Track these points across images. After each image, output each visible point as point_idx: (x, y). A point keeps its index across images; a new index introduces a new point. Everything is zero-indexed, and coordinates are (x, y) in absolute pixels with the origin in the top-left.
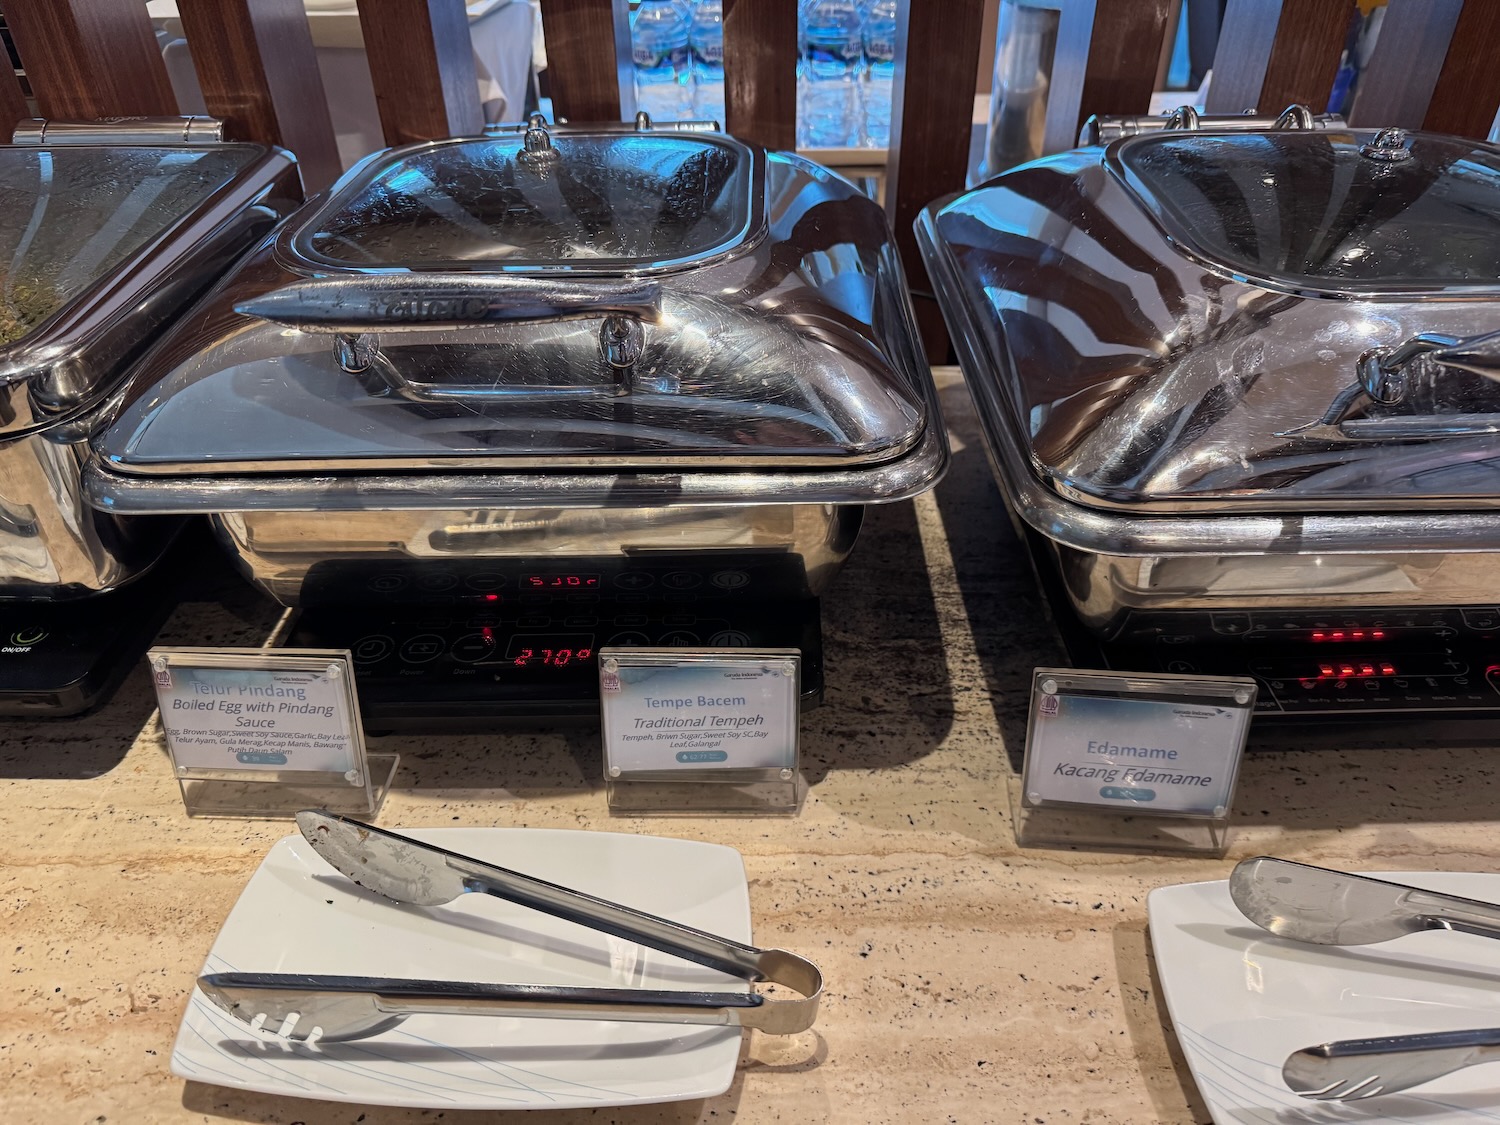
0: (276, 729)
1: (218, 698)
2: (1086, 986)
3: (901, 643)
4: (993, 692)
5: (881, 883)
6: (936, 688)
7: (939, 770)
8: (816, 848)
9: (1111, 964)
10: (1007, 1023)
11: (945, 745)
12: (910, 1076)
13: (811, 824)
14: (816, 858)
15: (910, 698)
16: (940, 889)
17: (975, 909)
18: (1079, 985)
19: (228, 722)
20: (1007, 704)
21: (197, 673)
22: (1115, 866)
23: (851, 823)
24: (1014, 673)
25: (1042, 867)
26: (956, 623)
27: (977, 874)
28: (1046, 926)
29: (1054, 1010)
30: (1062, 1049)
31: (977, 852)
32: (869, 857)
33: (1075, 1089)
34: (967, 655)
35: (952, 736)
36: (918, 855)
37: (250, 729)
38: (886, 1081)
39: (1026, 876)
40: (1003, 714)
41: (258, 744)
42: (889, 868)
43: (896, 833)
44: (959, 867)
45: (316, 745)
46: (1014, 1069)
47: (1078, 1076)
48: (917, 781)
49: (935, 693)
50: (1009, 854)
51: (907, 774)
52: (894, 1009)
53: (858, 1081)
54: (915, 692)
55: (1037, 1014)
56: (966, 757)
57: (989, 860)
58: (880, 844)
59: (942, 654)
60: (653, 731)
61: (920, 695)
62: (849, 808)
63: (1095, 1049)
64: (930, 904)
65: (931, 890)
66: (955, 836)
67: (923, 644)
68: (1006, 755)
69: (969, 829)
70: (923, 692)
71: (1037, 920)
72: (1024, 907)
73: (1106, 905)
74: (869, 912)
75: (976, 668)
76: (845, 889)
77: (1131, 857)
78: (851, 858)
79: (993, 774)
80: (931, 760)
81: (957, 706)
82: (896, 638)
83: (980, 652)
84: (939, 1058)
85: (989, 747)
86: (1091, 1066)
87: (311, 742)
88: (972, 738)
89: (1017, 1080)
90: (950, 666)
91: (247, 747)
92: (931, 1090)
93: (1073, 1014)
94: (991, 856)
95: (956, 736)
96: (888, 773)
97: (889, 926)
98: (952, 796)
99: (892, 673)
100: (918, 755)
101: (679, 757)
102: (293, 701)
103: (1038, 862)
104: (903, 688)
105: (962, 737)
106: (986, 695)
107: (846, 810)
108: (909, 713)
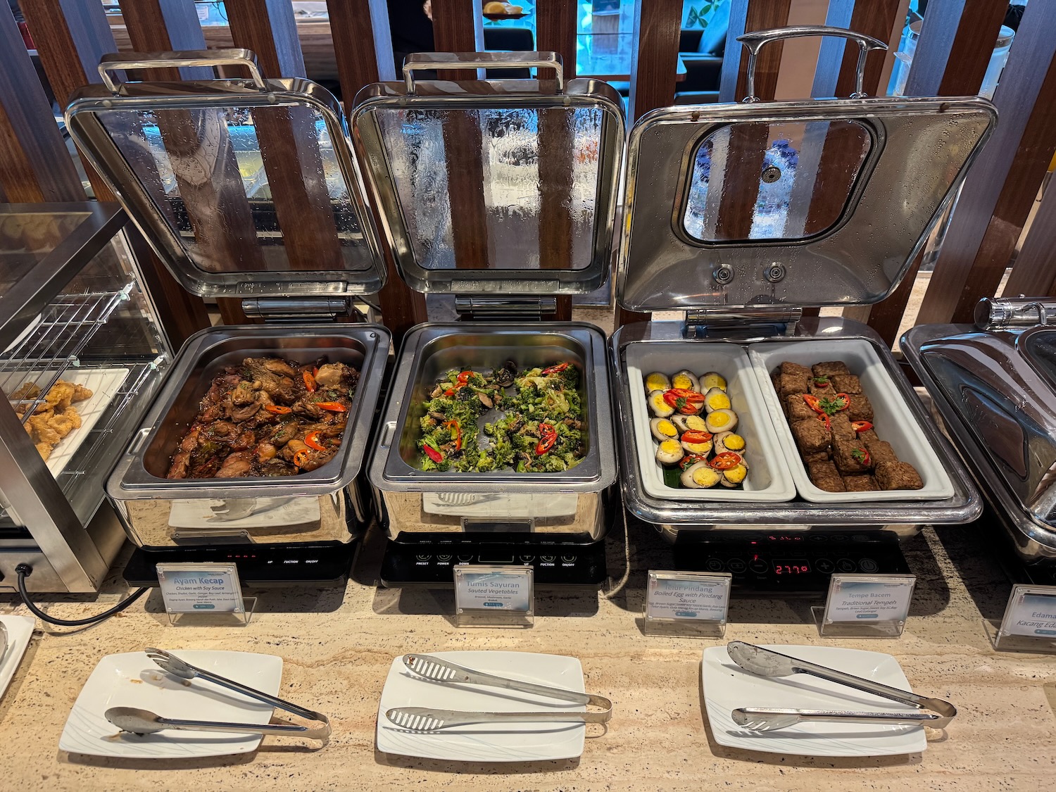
0: (696, 603)
1: (674, 591)
2: (1039, 709)
3: (914, 553)
4: (963, 579)
5: (945, 667)
6: (937, 577)
7: (951, 616)
8: (912, 652)
9: (1046, 701)
10: (1013, 724)
11: (950, 605)
12: (982, 743)
13: (907, 641)
14: (915, 657)
15: (928, 581)
16: (969, 669)
17: (986, 678)
18: (1036, 709)
19: (677, 600)
20: (971, 585)
21: (668, 581)
22: (1036, 659)
23: (923, 641)
24: (969, 569)
25: (1007, 660)
26: (935, 543)
27: (982, 663)
28: (1016, 685)
29: (1028, 718)
30: (1036, 734)
31: (979, 653)
32: (936, 656)
33: (1045, 749)
34: (945, 559)
35: (952, 601)
36: (956, 655)
37: (685, 603)
38: (974, 745)
39: (1002, 664)
40: (971, 590)
41: (687, 609)
42: (946, 661)
43: (944, 645)
44: (974, 660)
45: (711, 610)
46: (1021, 741)
47: (1045, 744)
48: (944, 622)
49: (938, 579)
50: (992, 654)
51: (939, 618)
52: (968, 718)
53: (963, 745)
54: (929, 579)
55: (1023, 720)
56: (961, 611)
57: (985, 657)
58: (939, 650)
59: (934, 559)
60: (849, 607)
61: (931, 580)
62: (921, 634)
63: (1049, 733)
64: (967, 676)
65: (965, 670)
66: (968, 647)
67: (924, 554)
68: (977, 609)
69: (972, 643)
70: (932, 578)
71: (1012, 682)
72: (1004, 677)
73: (1037, 676)
74: (944, 679)
75: (951, 566)
76: (931, 670)
77: (1042, 655)
78: (929, 656)
79: (975, 618)
80: (946, 612)
81: (949, 585)
82: (910, 551)
83: (951, 558)
84: (990, 737)
85: (970, 606)
86: (1049, 740)
87: (709, 608)
88: (961, 601)
89: (1022, 745)
90: (940, 565)
91: (681, 610)
92: (992, 749)
93: (1036, 720)
94: (986, 655)
95: (954, 600)
96: (930, 618)
97: (954, 685)
98: (961, 629)
99: (915, 569)
100: (940, 610)
101: (858, 617)
102: (706, 593)
103: (1005, 658)
104: (923, 577)
105: (956, 601)
106: (960, 580)
107: (919, 635)
108: (929, 589)
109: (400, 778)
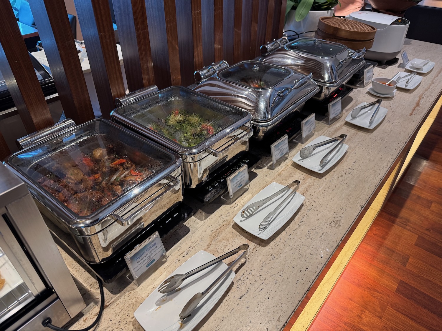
109: (275, 244)
